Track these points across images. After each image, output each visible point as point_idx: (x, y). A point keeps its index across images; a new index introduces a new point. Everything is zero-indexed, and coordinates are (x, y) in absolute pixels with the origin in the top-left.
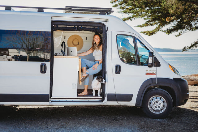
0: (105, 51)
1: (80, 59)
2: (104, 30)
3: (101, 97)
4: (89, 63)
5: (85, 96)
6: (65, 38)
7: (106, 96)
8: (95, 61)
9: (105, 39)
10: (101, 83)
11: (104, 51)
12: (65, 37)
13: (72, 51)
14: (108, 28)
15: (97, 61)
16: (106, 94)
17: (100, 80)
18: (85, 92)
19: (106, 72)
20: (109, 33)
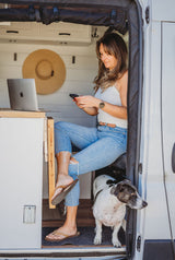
0: (138, 91)
1: (51, 122)
2: (133, 19)
3: (123, 249)
4: (81, 133)
5: (68, 241)
6: (15, 59)
7: (138, 247)
8: (98, 124)
9: (136, 50)
10: (127, 207)
11: (132, 95)
12: (15, 55)
13: (22, 95)
14: (147, 10)
15: (104, 125)
16: (139, 241)
17: (127, 197)
18: (69, 229)
19: (140, 166)
20: (151, 29)
